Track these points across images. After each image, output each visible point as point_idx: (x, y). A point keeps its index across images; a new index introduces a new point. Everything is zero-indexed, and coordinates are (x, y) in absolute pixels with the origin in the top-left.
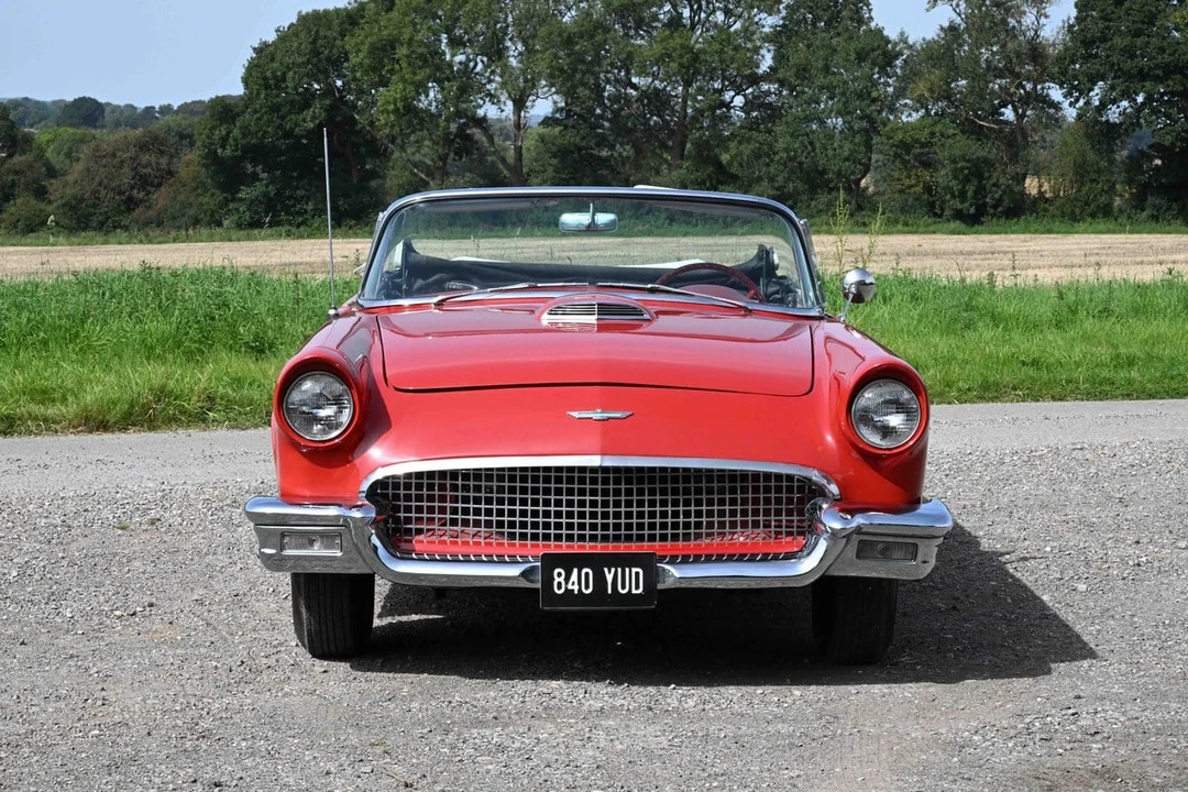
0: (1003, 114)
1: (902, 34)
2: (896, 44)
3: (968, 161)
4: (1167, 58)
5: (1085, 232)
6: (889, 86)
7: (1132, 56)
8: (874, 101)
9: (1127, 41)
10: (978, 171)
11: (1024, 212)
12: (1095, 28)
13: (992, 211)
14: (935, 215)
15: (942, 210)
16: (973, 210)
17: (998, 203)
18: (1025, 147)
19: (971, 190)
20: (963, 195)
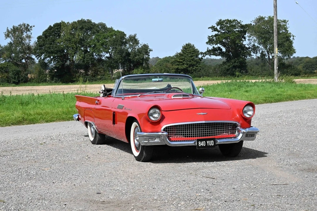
0: (22, 61)
3: (16, 71)
4: (57, 49)
5: (41, 85)
7: (50, 49)
9: (49, 45)
10: (18, 73)
11: (28, 82)
12: (42, 43)
13: (21, 81)
14: (9, 83)
15: (10, 82)
16: (17, 81)
17: (22, 80)
18: (28, 68)
19: (16, 77)
20: (15, 78)
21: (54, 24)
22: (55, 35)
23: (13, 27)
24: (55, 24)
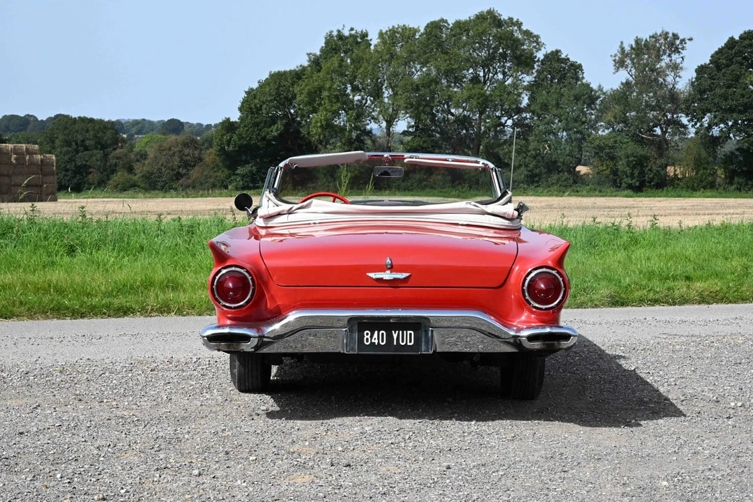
0: (655, 131)
1: (600, 86)
2: (596, 92)
3: (635, 157)
4: (746, 100)
5: (700, 197)
6: (592, 114)
7: (726, 99)
8: (584, 123)
9: (723, 90)
10: (640, 162)
11: (666, 186)
12: (706, 83)
13: (648, 184)
14: (617, 186)
15: (621, 184)
16: (637, 184)
17: (651, 180)
18: (667, 149)
19: (636, 172)
20: (632, 176)
21: (742, 32)
22: (742, 64)
23: (638, 41)
24: (745, 33)
